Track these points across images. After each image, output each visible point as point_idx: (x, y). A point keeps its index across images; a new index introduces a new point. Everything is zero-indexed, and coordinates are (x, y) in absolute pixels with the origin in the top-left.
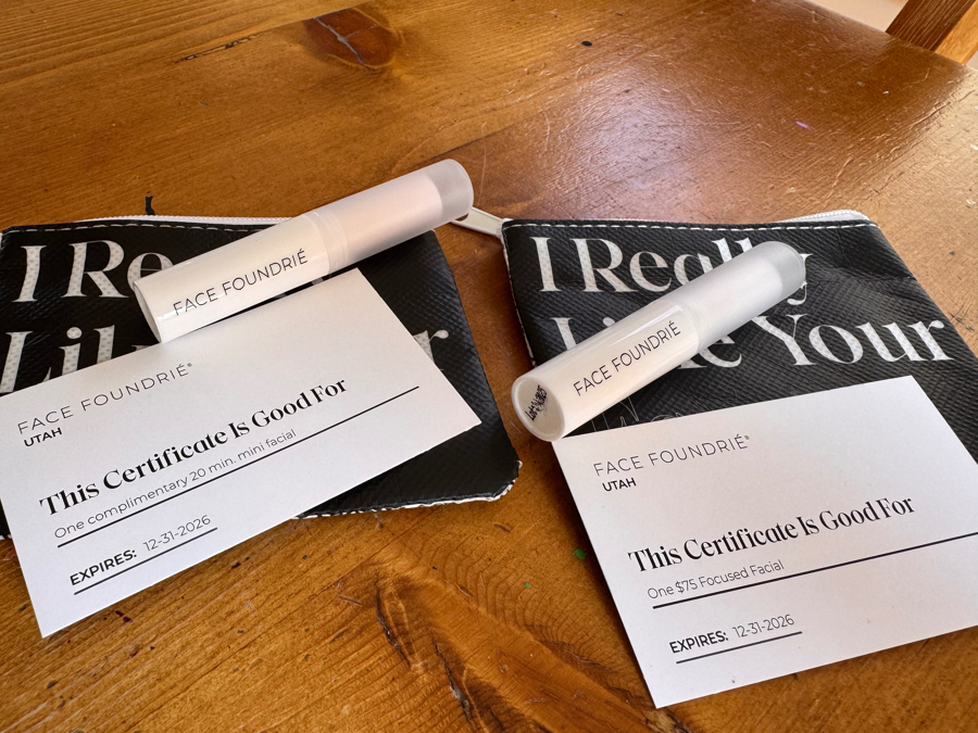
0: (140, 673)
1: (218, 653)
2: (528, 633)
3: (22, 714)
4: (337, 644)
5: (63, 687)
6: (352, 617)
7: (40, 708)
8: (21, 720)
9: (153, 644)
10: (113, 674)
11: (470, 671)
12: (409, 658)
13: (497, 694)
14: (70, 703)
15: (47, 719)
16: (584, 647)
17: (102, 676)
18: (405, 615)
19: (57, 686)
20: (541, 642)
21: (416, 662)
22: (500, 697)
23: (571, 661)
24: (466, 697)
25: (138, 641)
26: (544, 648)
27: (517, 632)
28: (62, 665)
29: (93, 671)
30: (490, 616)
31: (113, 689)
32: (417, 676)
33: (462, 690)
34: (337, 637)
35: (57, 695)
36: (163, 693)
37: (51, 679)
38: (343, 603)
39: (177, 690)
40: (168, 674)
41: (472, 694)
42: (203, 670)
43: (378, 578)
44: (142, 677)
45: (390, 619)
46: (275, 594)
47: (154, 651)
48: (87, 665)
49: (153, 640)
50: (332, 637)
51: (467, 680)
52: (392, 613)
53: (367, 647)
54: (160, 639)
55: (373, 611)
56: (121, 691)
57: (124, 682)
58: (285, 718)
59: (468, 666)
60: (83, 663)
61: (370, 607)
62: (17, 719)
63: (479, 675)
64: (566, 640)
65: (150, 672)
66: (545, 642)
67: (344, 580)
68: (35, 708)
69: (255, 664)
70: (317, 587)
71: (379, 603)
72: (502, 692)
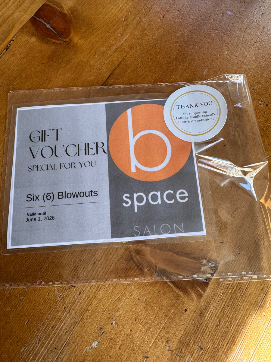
0: (83, 298)
1: (99, 286)
2: (170, 252)
3: (62, 317)
4: (126, 273)
5: (67, 308)
6: (127, 265)
7: (65, 314)
8: (62, 318)
9: (83, 290)
10: (77, 300)
11: (158, 267)
12: (144, 270)
13: (166, 270)
14: (71, 311)
15: (67, 316)
16: (184, 250)
17: (75, 302)
18: (139, 259)
19: (66, 308)
20: (173, 253)
21: (146, 270)
22: (167, 270)
23: (181, 255)
24: (159, 273)
25: (79, 291)
26: (174, 254)
27: (167, 253)
28: (65, 303)
29: (72, 302)
30: (160, 251)
31: (79, 304)
32: (147, 273)
33: (158, 272)
34: (125, 271)
35: (67, 310)
36: (90, 300)
37: (64, 307)
38: (124, 262)
39: (93, 298)
40: (90, 296)
41: (160, 272)
42: (97, 292)
43: (130, 252)
44: (84, 298)
45: (136, 262)
46: (107, 266)
47: (84, 292)
48: (70, 301)
49: (83, 289)
50: (124, 272)
51: (158, 269)
52: (136, 260)
53: (133, 271)
54: (84, 288)
55: (132, 261)
56: (81, 303)
57: (81, 301)
58: (120, 295)
59: (158, 266)
60: (69, 301)
61: (130, 261)
62: (61, 319)
63: (161, 267)
64: (179, 250)
65: (85, 297)
66: (174, 253)
67: (122, 256)
68: (64, 315)
69: (109, 285)
70: (116, 260)
71: (132, 259)
72: (167, 269)
